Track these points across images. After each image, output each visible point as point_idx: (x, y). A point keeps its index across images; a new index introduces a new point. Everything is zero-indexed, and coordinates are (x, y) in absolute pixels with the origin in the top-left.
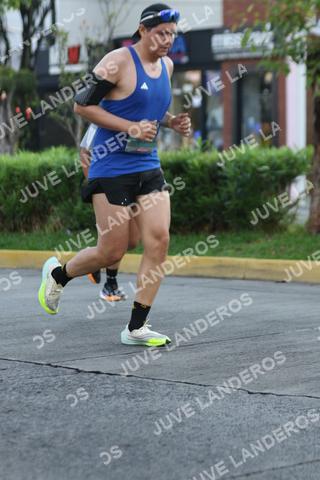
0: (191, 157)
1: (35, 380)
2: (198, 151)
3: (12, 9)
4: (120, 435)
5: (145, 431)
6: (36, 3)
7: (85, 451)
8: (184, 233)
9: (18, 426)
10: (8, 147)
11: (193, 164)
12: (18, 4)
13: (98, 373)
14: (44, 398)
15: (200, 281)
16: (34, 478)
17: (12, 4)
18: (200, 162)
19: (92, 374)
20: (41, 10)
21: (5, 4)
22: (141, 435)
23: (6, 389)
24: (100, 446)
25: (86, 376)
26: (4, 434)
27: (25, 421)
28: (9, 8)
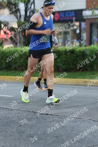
0: (76, 48)
1: (28, 117)
2: (79, 47)
3: (22, 2)
4: (54, 134)
5: (62, 132)
6: (29, 1)
7: (44, 138)
8: (74, 72)
9: (23, 130)
10: (20, 45)
11: (77, 51)
12: (23, 1)
13: (48, 114)
14: (31, 122)
15: (79, 86)
16: (28, 146)
17: (22, 1)
18: (79, 50)
19: (46, 115)
20: (30, 3)
21: (19, 1)
22: (61, 134)
23: (19, 119)
24: (48, 137)
25: (44, 115)
26: (19, 133)
27: (25, 129)
28: (21, 2)
